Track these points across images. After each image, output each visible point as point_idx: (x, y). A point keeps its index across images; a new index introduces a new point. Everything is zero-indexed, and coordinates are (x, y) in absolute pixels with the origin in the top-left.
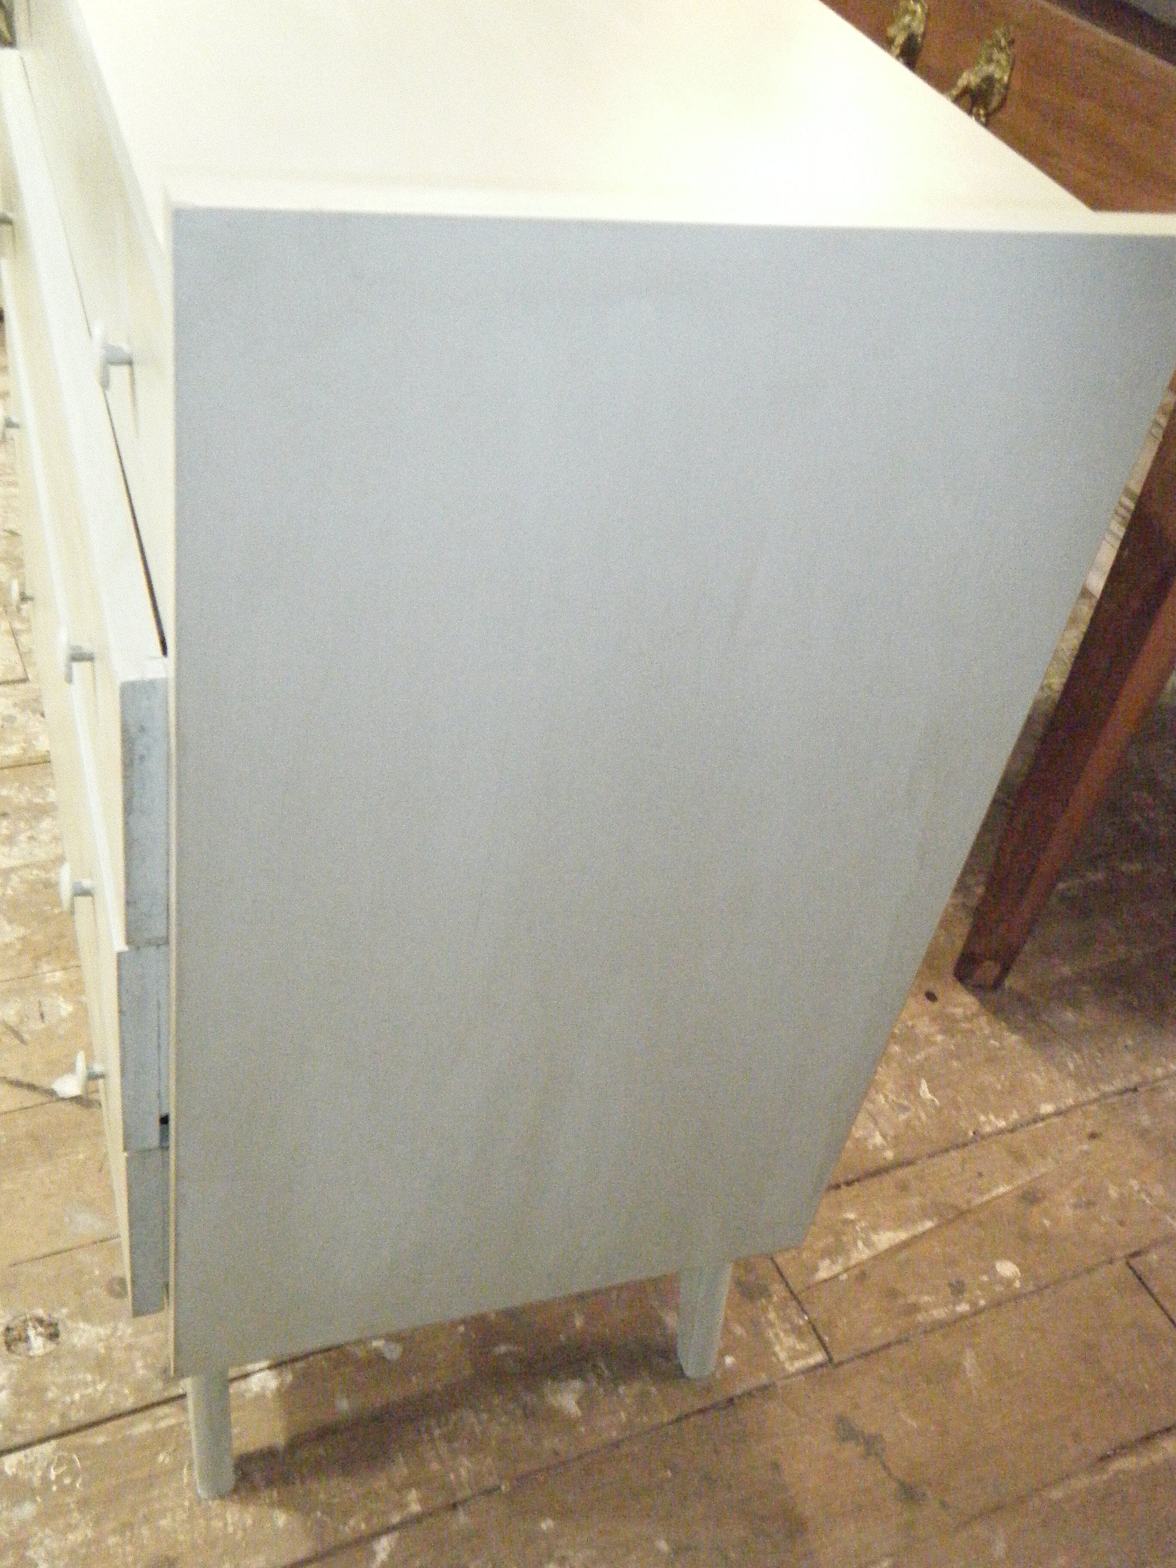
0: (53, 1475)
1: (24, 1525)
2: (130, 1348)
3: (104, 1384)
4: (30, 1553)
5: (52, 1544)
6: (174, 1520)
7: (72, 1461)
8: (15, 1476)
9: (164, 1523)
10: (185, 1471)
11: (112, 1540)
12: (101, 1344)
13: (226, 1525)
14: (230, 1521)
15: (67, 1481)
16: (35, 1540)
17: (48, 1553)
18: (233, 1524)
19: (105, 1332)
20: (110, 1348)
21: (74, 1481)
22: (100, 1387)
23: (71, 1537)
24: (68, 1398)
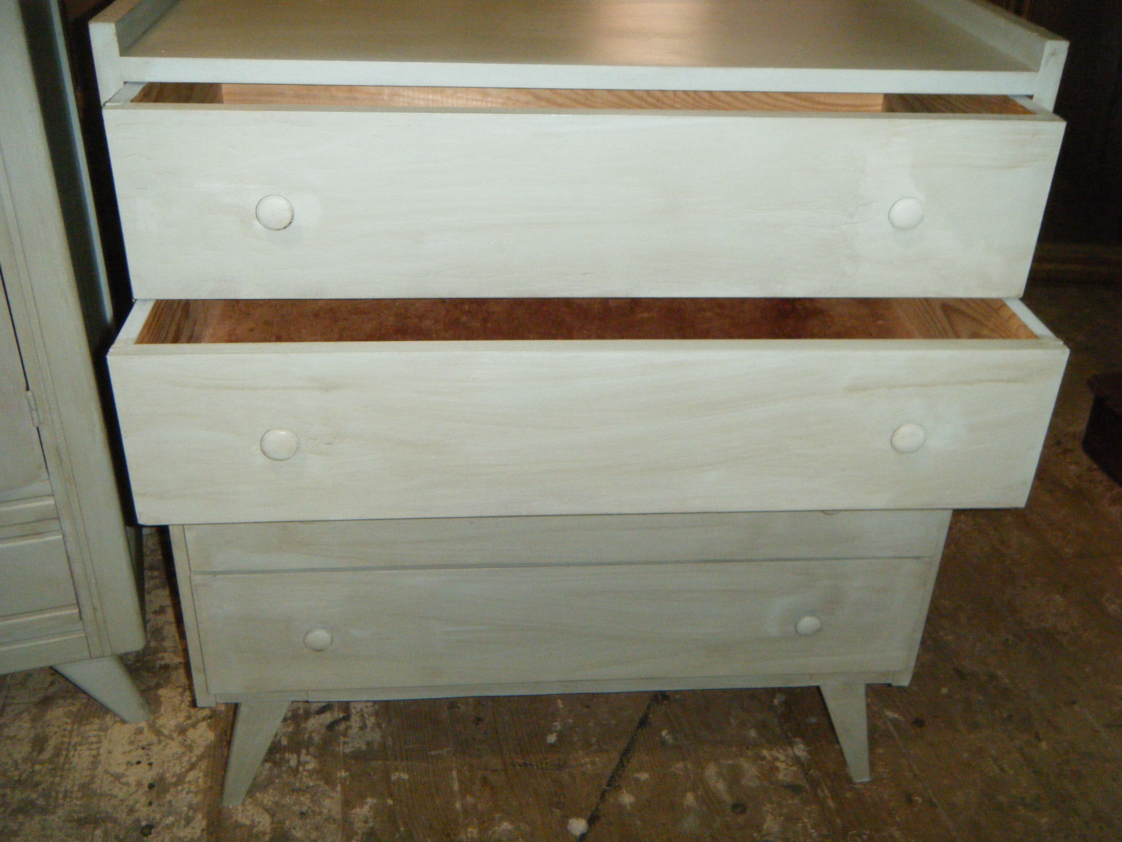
2: (780, 805)
3: (804, 819)
6: (884, 793)
9: (886, 797)
12: (777, 818)
19: (769, 818)
20: (781, 815)
21: (865, 834)
22: (806, 820)
23: (898, 836)
24: (815, 835)
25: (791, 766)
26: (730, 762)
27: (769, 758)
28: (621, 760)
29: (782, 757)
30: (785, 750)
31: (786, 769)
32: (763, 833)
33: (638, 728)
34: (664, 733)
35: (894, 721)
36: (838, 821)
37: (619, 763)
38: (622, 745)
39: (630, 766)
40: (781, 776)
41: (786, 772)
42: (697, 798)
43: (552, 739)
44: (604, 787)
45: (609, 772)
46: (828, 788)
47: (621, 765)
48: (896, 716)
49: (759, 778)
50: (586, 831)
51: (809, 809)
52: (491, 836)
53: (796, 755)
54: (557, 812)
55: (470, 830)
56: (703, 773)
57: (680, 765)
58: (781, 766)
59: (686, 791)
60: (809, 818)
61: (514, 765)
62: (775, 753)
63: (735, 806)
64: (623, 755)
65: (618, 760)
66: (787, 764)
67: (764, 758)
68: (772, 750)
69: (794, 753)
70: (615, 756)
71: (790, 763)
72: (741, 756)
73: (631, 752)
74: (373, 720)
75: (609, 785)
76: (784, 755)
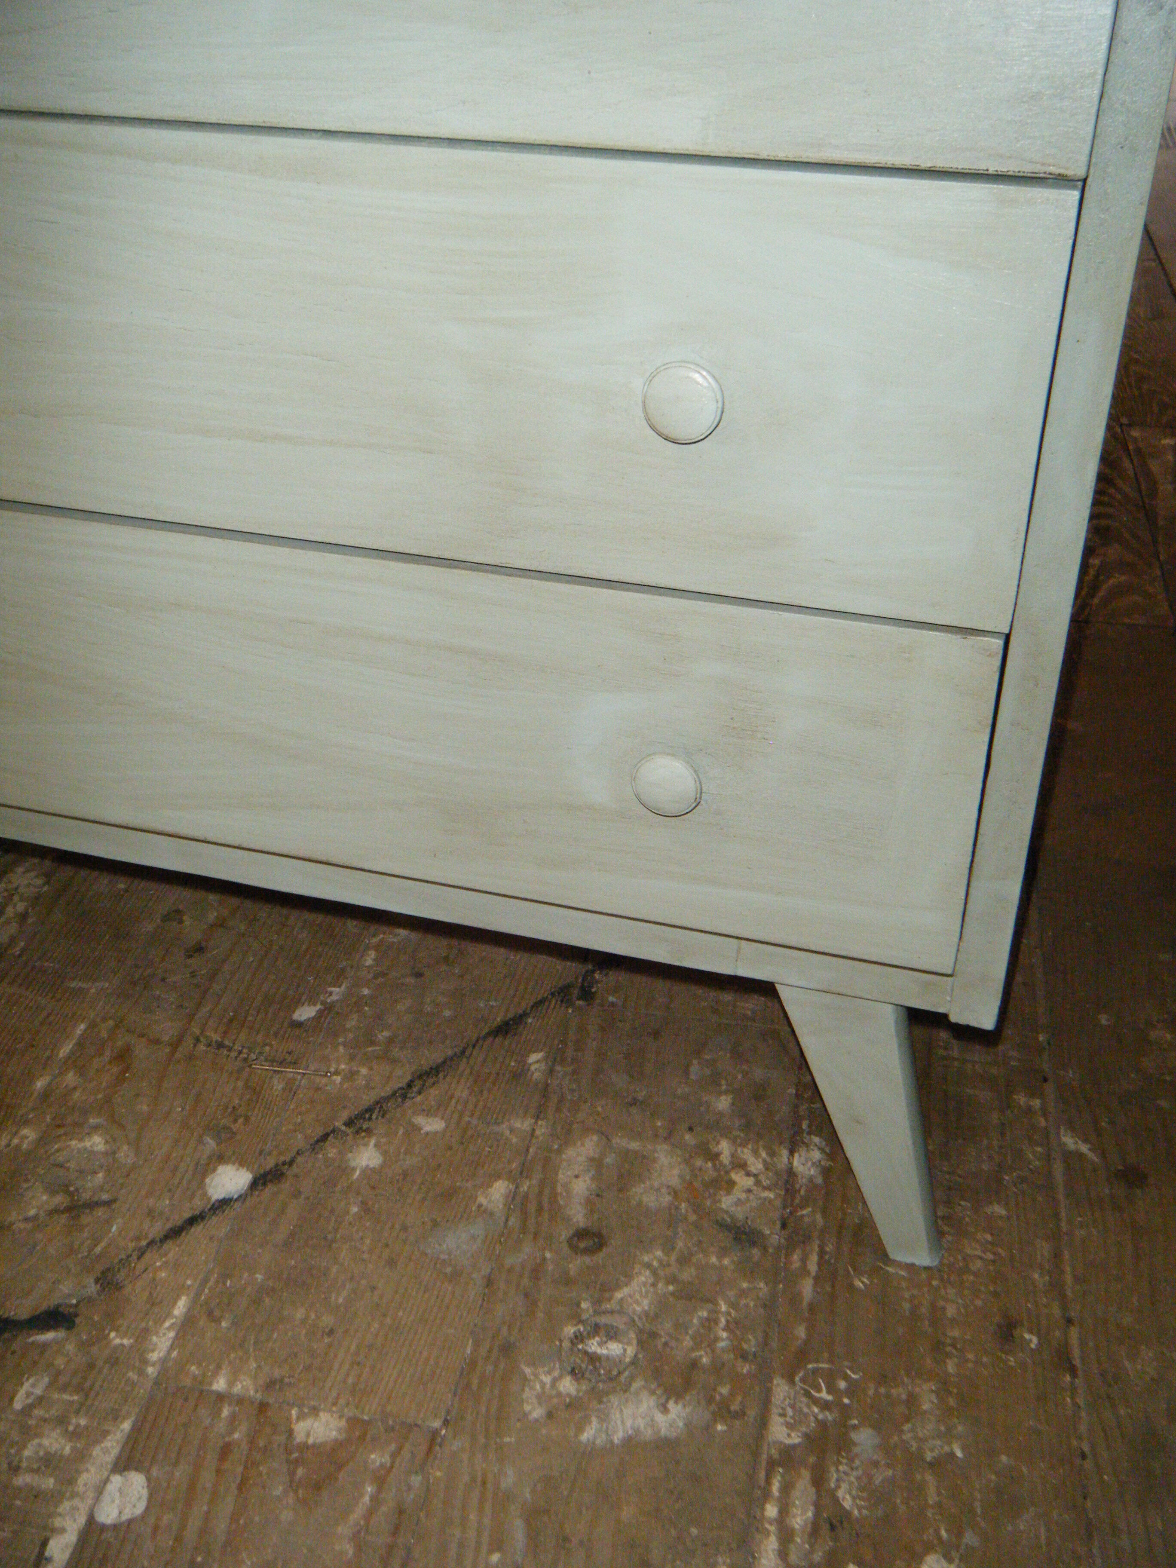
0: (824, 1395)
1: (886, 1448)
2: (684, 1260)
3: (722, 1303)
4: (929, 1456)
5: (929, 1427)
6: (953, 1302)
7: (815, 1371)
8: (806, 1436)
9: (951, 1311)
10: (890, 1269)
11: (951, 1367)
12: (660, 1285)
13: (981, 1258)
14: (978, 1253)
15: (842, 1385)
16: (914, 1445)
17: (939, 1436)
18: (984, 1252)
19: (645, 1277)
20: (672, 1280)
21: (846, 1378)
22: (724, 1308)
23: (926, 1407)
24: (721, 1344)
25: (765, 1188)
26: (634, 1145)
27: (725, 1158)
28: (410, 1085)
29: (756, 1166)
30: (772, 1154)
31: (749, 1191)
32: (608, 1306)
33: (488, 1034)
34: (534, 1057)
35: (1069, 1157)
36: (801, 1332)
37: (402, 1088)
38: (432, 1056)
39: (419, 1098)
40: (726, 1202)
41: (743, 1196)
42: (511, 1197)
43: (305, 1013)
44: (338, 1124)
45: (368, 1099)
46: (822, 1253)
47: (403, 1093)
48: (1084, 1148)
49: (675, 1193)
50: (236, 1197)
51: (745, 1285)
52: (52, 1154)
53: (791, 1168)
54: (211, 1143)
55: (25, 1131)
56: (559, 1151)
57: (523, 1124)
58: (742, 1181)
59: (498, 1177)
60: (733, 1305)
61: (198, 1040)
62: (746, 1154)
63: (581, 1234)
64: (420, 1077)
65: (403, 1083)
66: (758, 1183)
67: (715, 1157)
68: (743, 1145)
69: (791, 1163)
70: (402, 1075)
71: (766, 1183)
72: (668, 1138)
73: (441, 1075)
74: (21, 907)
75: (349, 1123)
76: (765, 1162)
